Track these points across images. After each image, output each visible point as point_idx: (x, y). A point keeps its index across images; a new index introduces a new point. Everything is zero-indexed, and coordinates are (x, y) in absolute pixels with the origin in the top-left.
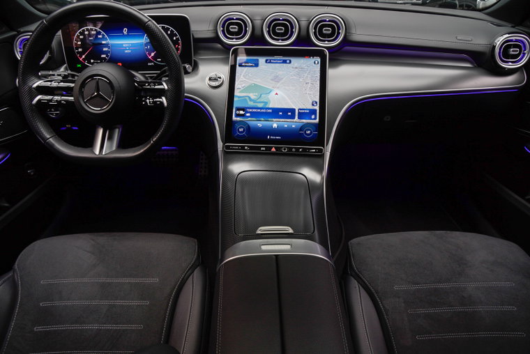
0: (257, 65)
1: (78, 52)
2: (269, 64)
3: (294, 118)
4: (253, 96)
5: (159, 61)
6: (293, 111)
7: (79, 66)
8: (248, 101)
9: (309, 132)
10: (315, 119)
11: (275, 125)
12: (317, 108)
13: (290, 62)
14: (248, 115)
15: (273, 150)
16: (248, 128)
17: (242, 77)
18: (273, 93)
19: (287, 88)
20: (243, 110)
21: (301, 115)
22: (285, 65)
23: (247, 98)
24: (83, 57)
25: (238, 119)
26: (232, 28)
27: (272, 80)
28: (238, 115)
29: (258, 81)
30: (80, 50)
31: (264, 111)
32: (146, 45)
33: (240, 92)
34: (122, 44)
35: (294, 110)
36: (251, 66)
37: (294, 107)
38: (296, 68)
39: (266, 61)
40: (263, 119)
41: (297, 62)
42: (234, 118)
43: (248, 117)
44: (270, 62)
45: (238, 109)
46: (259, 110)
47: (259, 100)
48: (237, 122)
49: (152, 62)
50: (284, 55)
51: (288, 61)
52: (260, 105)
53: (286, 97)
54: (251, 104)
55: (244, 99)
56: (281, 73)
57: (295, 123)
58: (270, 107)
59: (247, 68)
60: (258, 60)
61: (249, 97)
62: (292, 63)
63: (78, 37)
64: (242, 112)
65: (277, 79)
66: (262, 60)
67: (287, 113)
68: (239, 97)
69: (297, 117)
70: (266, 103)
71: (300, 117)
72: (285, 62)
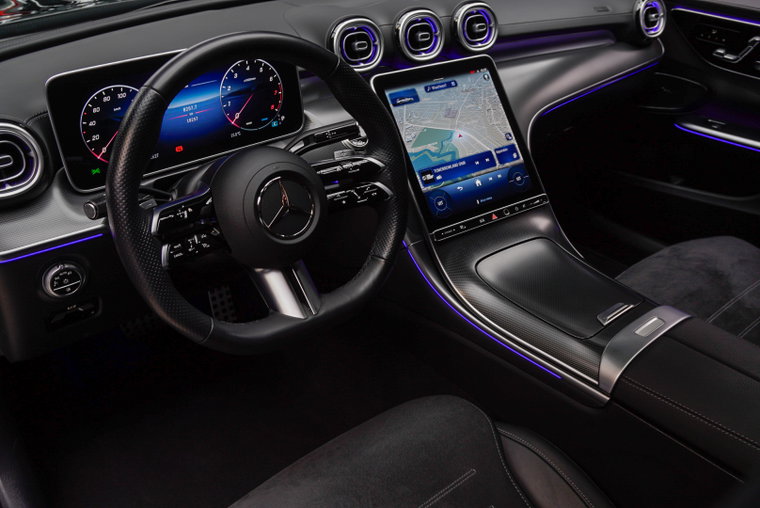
0: (416, 99)
1: (92, 144)
2: (432, 93)
3: (495, 165)
4: (432, 147)
5: (249, 127)
6: (488, 154)
7: (96, 171)
8: (430, 156)
9: (519, 179)
10: (518, 158)
11: (478, 183)
12: (514, 141)
13: (456, 85)
14: (439, 178)
15: (494, 217)
16: (449, 198)
17: (406, 122)
18: (455, 136)
19: (468, 123)
20: (429, 171)
21: (503, 158)
22: (451, 89)
23: (426, 153)
24: (104, 150)
25: (430, 188)
26: (363, 45)
27: (446, 116)
28: (426, 183)
29: (429, 124)
30: (96, 137)
31: (455, 165)
32: (224, 100)
33: (414, 146)
34: (182, 108)
35: (490, 152)
36: (410, 102)
37: (489, 149)
38: (467, 91)
39: (426, 88)
40: (460, 178)
41: (465, 82)
42: (424, 189)
43: (441, 181)
44: (432, 90)
45: (423, 173)
46: (450, 167)
47: (443, 152)
48: (429, 193)
49: (237, 130)
50: (445, 75)
51: (453, 83)
52: (448, 159)
53: (472, 137)
54: (435, 160)
55: (423, 155)
56: (452, 103)
57: (498, 171)
58: (461, 156)
59: (405, 106)
60: (414, 91)
61: (429, 151)
62: (459, 85)
63: (89, 110)
64: (430, 177)
65: (451, 114)
66: (420, 89)
67: (482, 160)
68: (416, 154)
69: (497, 162)
70: (453, 153)
71: (502, 162)
72: (449, 85)
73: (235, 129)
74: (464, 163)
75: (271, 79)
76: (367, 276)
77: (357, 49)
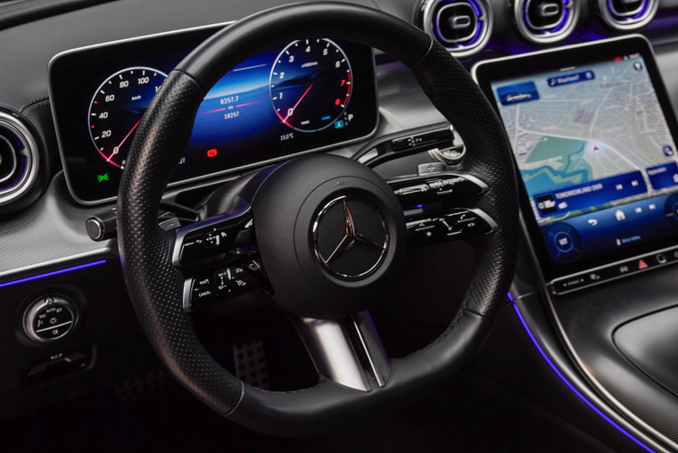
0: (535, 96)
1: (101, 142)
2: (557, 88)
3: (646, 191)
4: (555, 163)
5: (305, 127)
6: (637, 175)
7: (103, 178)
8: (550, 175)
11: (620, 215)
12: (676, 159)
13: (593, 77)
14: (562, 206)
15: (643, 265)
16: (575, 234)
17: (518, 128)
18: (589, 149)
19: (609, 131)
20: (550, 196)
21: (658, 181)
22: (586, 83)
23: (546, 171)
24: (116, 150)
25: (549, 219)
26: (464, 21)
27: (576, 120)
28: (544, 212)
29: (551, 130)
30: (106, 134)
31: (587, 189)
32: (275, 91)
33: (529, 161)
34: (219, 99)
35: (639, 173)
36: (526, 100)
37: (638, 168)
38: (608, 86)
39: (549, 81)
40: (593, 208)
41: (605, 73)
42: (540, 220)
43: (565, 211)
44: (557, 84)
45: (540, 198)
46: (578, 191)
47: (569, 171)
48: (548, 227)
49: (289, 130)
50: (578, 63)
51: (588, 75)
52: (577, 180)
53: (614, 150)
54: (558, 181)
55: (541, 174)
56: (585, 102)
57: (649, 200)
58: (596, 177)
59: (518, 106)
60: (532, 84)
61: (550, 168)
62: (597, 77)
63: (101, 98)
64: (549, 204)
65: (583, 117)
66: (540, 82)
67: (628, 183)
68: (530, 172)
69: (649, 187)
70: (585, 172)
71: (656, 186)
72: (583, 77)
73: (285, 130)
74: (599, 186)
75: (338, 64)
76: (455, 338)
77: (456, 26)
